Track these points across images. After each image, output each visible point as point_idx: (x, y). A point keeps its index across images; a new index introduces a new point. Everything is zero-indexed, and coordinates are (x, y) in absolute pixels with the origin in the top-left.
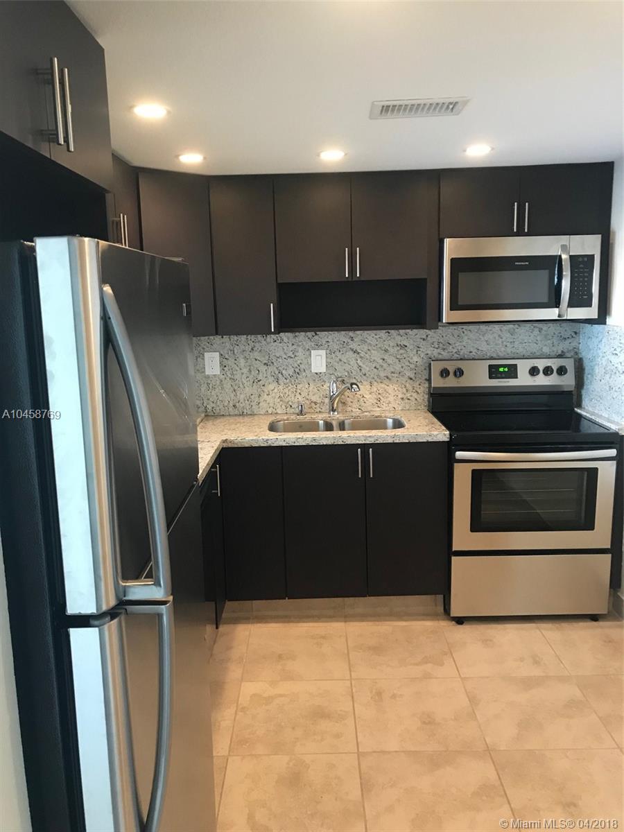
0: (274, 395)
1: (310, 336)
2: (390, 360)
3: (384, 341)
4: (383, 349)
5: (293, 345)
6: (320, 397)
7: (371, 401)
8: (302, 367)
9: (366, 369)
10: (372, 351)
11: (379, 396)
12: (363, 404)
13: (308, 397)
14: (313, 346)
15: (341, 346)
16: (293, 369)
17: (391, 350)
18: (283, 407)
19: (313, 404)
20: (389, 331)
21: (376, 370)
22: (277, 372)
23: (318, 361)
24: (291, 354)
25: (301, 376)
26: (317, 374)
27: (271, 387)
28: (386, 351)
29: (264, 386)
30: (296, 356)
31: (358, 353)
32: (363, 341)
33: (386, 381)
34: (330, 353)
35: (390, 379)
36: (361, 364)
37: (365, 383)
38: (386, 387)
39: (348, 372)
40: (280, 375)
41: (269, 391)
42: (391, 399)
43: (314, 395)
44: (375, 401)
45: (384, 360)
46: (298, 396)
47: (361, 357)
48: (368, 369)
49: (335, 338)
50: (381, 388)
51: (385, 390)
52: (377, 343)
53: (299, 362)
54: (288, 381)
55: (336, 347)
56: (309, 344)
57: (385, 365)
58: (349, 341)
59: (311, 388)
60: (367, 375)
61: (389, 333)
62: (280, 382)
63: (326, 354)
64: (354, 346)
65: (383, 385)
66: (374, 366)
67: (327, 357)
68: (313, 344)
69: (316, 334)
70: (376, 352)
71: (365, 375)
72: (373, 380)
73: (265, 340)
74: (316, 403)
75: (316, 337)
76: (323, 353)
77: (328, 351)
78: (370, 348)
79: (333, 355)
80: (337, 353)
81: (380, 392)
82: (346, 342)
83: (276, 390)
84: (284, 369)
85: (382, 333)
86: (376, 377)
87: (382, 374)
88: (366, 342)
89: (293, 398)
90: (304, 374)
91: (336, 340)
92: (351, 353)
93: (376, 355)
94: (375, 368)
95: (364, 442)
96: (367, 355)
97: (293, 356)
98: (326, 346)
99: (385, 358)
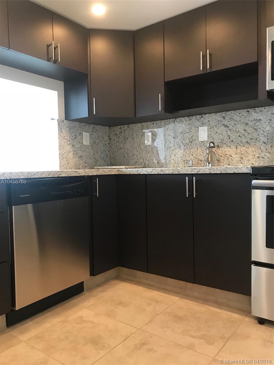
0: (178, 156)
1: (199, 118)
2: (250, 130)
3: (245, 117)
4: (245, 123)
5: (189, 125)
6: (204, 157)
7: (236, 159)
8: (194, 138)
9: (233, 137)
10: (237, 125)
11: (242, 156)
12: (231, 161)
13: (196, 157)
14: (200, 124)
15: (217, 123)
16: (188, 140)
17: (250, 123)
18: (183, 163)
19: (200, 161)
20: (249, 110)
21: (239, 137)
22: (180, 142)
23: (203, 134)
24: (187, 131)
25: (192, 144)
26: (202, 142)
27: (177, 151)
28: (247, 124)
29: (173, 150)
30: (190, 131)
31: (228, 127)
32: (231, 119)
33: (247, 145)
34: (210, 128)
35: (250, 144)
36: (229, 134)
37: (232, 147)
38: (247, 149)
39: (221, 140)
40: (181, 144)
41: (175, 154)
42: (250, 157)
43: (200, 155)
44: (239, 159)
45: (245, 130)
46: (191, 156)
47: (230, 130)
48: (234, 137)
49: (213, 118)
50: (243, 150)
51: (246, 152)
52: (240, 119)
53: (192, 135)
54: (185, 147)
55: (214, 124)
56: (198, 123)
57: (246, 134)
58: (222, 119)
59: (198, 151)
60: (234, 141)
61: (248, 112)
62: (181, 148)
63: (208, 129)
64: (225, 122)
65: (244, 148)
66: (238, 135)
67: (208, 131)
68: (200, 123)
69: (202, 117)
70: (239, 125)
71: (232, 141)
72: (237, 145)
73: (174, 123)
74: (201, 161)
75: (202, 119)
76: (206, 128)
77: (209, 127)
78: (236, 123)
79: (212, 130)
80: (215, 128)
81: (243, 153)
82: (220, 120)
83: (179, 153)
84: (183, 140)
85: (244, 112)
86: (240, 143)
87: (244, 140)
88: (233, 119)
89: (188, 158)
90: (195, 142)
91: (214, 120)
92: (223, 127)
93: (240, 128)
94: (239, 136)
95: (191, 173)
96: (233, 128)
97: (189, 132)
98: (208, 124)
99: (246, 129)
